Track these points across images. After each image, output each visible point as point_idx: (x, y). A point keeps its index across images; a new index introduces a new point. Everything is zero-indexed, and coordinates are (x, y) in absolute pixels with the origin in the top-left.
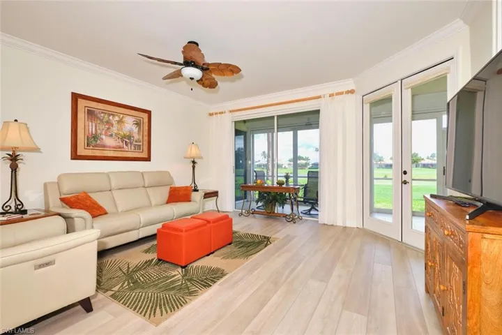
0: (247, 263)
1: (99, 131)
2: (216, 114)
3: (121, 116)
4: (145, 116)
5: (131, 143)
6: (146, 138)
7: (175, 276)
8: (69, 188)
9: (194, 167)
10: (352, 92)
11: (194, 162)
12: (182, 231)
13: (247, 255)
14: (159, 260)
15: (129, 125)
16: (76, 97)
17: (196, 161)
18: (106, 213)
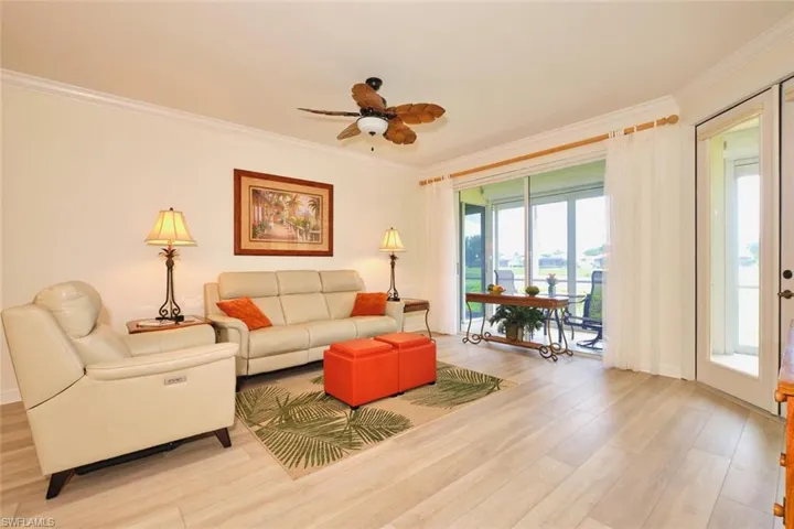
1: (266, 218)
3: (294, 195)
4: (325, 193)
5: (306, 231)
6: (326, 224)
7: (339, 418)
8: (230, 290)
10: (673, 120)
11: (393, 258)
12: (351, 356)
13: (453, 402)
14: (327, 394)
15: (304, 206)
16: (239, 175)
18: (271, 325)
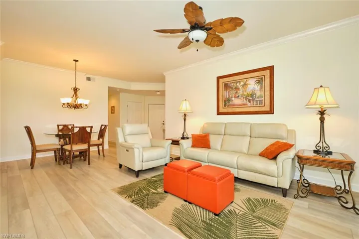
1: (231, 96)
3: (245, 80)
4: (267, 73)
5: (253, 100)
6: (268, 93)
16: (218, 79)
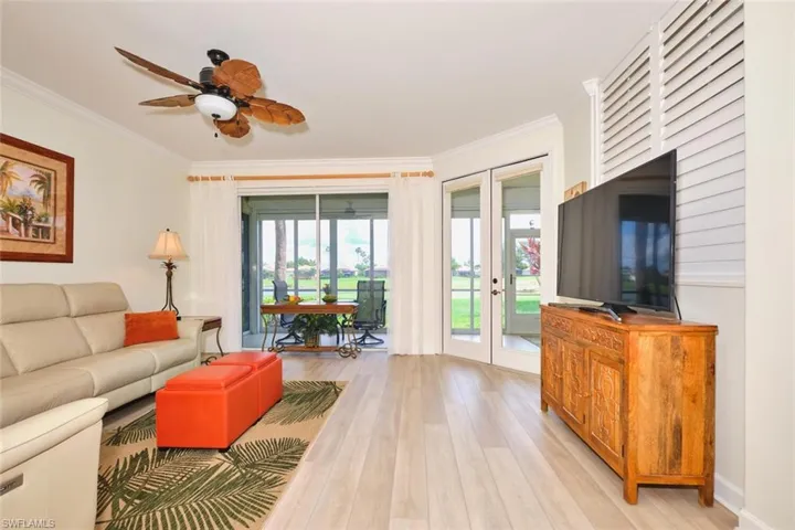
0: (326, 423)
2: (205, 179)
5: (27, 224)
6: (63, 214)
9: (169, 276)
10: (430, 174)
11: (170, 266)
17: (175, 263)
